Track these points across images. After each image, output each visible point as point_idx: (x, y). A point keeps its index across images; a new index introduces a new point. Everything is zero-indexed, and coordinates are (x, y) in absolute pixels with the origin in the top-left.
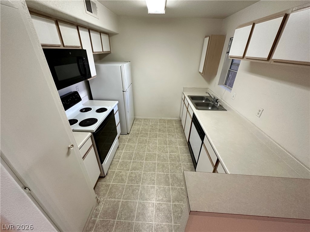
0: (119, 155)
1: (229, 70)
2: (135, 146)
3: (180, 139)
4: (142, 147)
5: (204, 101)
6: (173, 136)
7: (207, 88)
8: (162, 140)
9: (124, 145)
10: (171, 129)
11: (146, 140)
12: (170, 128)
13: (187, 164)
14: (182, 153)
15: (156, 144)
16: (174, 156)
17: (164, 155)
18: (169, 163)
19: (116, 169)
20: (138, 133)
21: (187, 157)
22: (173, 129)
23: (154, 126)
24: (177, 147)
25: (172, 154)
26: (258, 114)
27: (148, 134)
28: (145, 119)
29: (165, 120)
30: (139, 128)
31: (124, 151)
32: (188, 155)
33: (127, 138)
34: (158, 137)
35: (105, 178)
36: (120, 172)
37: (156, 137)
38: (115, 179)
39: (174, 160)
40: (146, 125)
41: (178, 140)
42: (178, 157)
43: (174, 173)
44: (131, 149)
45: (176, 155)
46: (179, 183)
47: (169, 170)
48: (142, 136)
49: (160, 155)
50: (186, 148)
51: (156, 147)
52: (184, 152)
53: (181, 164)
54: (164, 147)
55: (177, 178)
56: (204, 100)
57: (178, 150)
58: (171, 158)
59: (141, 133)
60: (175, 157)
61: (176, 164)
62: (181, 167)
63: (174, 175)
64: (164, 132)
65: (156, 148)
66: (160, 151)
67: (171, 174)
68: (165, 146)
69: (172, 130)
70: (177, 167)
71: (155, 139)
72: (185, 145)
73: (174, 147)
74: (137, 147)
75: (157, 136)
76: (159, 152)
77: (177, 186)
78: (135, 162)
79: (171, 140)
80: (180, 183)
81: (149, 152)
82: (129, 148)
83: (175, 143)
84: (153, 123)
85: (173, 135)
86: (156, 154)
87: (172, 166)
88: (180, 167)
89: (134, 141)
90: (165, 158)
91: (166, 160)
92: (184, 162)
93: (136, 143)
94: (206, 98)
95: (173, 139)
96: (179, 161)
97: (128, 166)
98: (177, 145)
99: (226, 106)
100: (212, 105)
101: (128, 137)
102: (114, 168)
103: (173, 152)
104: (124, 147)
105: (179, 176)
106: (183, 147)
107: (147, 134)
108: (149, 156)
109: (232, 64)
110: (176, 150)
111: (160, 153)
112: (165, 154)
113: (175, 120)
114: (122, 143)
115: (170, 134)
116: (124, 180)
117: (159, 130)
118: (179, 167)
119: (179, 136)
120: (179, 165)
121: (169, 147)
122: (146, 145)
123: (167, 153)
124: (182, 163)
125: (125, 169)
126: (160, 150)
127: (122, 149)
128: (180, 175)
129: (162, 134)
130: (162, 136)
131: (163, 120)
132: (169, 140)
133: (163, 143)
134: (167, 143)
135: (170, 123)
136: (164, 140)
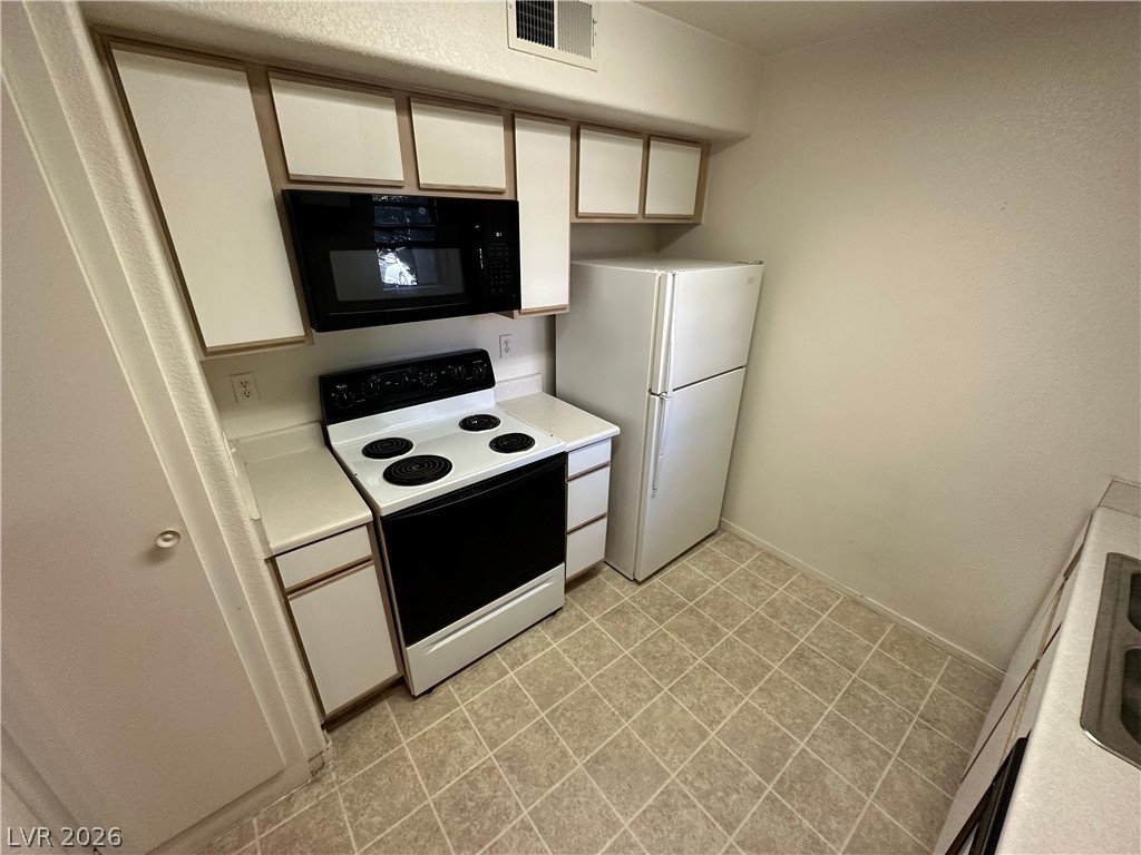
0: (528, 649)
2: (614, 656)
4: (634, 685)
6: (856, 750)
8: (769, 724)
9: (582, 619)
10: (880, 700)
11: (683, 662)
12: (882, 687)
15: (711, 723)
17: (702, 823)
19: (466, 699)
20: (680, 606)
22: (900, 708)
23: (785, 617)
27: (720, 635)
28: (769, 556)
29: (883, 618)
30: (707, 583)
31: (559, 646)
33: (618, 598)
34: (762, 690)
35: (411, 704)
36: (466, 721)
37: (746, 685)
38: (427, 737)
40: (754, 586)
41: (878, 807)
43: (606, 692)
44: (588, 660)
48: (681, 631)
49: (681, 802)
51: (695, 736)
54: (737, 774)
59: (691, 610)
63: (595, 697)
64: (816, 684)
65: (690, 745)
66: (698, 784)
67: (587, 686)
68: (755, 777)
69: (879, 711)
71: (730, 692)
74: (619, 666)
75: (756, 678)
76: (685, 781)
78: (547, 730)
79: (820, 770)
81: (643, 736)
82: (587, 647)
84: (794, 598)
85: (865, 744)
86: (660, 776)
88: (643, 696)
89: (632, 629)
93: (628, 646)
95: (840, 776)
97: (509, 721)
101: (628, 593)
102: (469, 686)
104: (571, 628)
107: (714, 632)
108: (623, 757)
111: (686, 790)
112: (710, 826)
114: (582, 604)
115: (842, 728)
116: (441, 774)
117: (800, 655)
118: (640, 692)
119: (898, 785)
121: (771, 799)
122: (659, 690)
123: (731, 828)
125: (489, 726)
126: (700, 775)
127: (556, 636)
129: (793, 688)
130: (784, 704)
131: (872, 616)
132: (813, 760)
133: (757, 747)
134: (783, 766)
135: (904, 654)
136: (779, 735)
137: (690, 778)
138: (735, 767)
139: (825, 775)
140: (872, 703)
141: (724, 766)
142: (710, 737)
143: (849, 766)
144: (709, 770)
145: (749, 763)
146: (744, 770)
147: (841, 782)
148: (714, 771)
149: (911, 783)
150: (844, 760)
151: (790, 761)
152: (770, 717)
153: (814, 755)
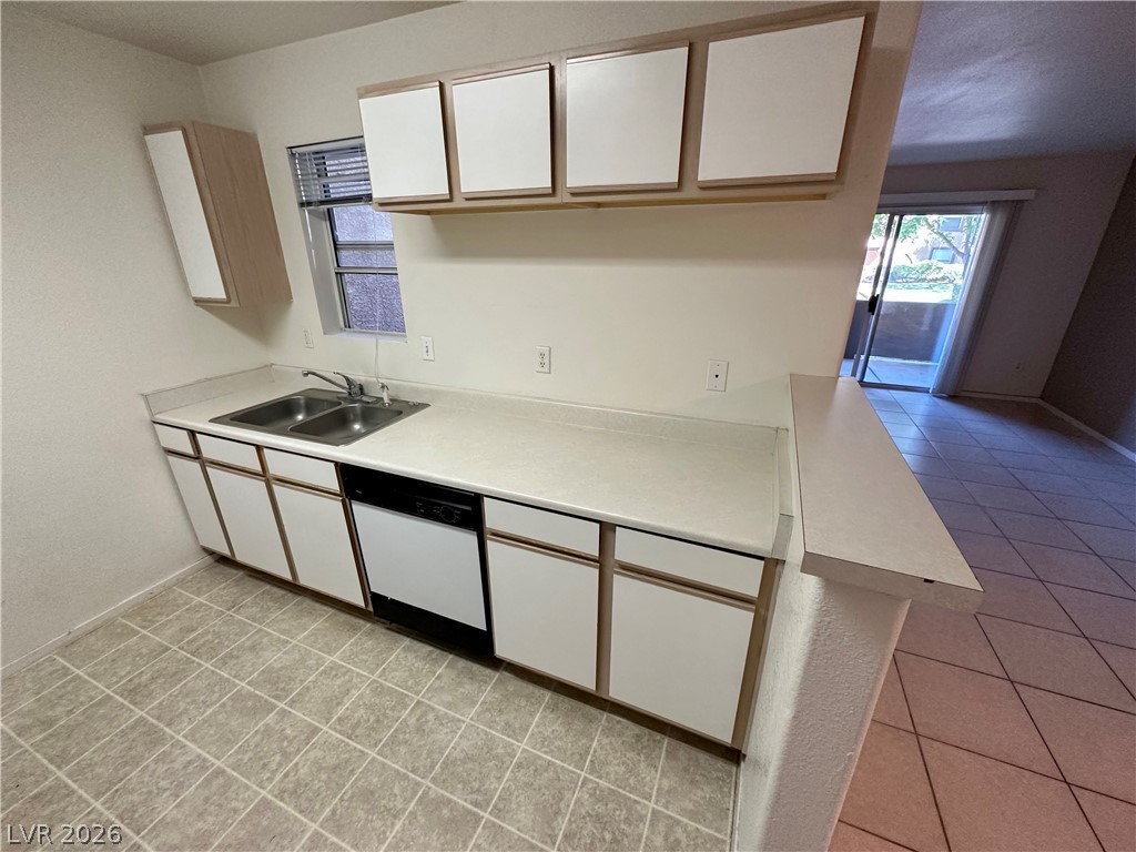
1: (337, 273)
3: (306, 629)
5: (300, 417)
6: (253, 648)
7: (266, 366)
8: (215, 713)
10: (207, 632)
12: (194, 630)
13: (439, 677)
14: (378, 666)
15: (204, 768)
16: (362, 711)
17: (312, 755)
18: (372, 754)
21: (411, 657)
22: (218, 621)
23: (60, 710)
24: (334, 667)
25: (341, 711)
26: (542, 365)
29: (107, 624)
32: (406, 649)
34: (169, 725)
37: (157, 741)
39: (378, 721)
41: (300, 637)
42: (379, 690)
43: (436, 756)
45: (361, 696)
46: (491, 764)
47: (406, 777)
49: (291, 778)
50: (369, 634)
51: (221, 780)
52: (381, 652)
53: (418, 702)
54: (267, 731)
55: (468, 758)
56: (298, 412)
57: (349, 670)
58: (358, 732)
60: (370, 707)
61: (405, 720)
62: (433, 709)
63: (445, 765)
64: (176, 676)
65: (229, 782)
66: (274, 766)
67: (434, 780)
68: (271, 718)
69: (217, 634)
70: (420, 730)
72: (355, 629)
73: (315, 682)
75: (151, 732)
76: (270, 779)
77: (499, 779)
78: (502, 799)
79: (270, 670)
80: (496, 757)
83: (303, 660)
85: (248, 643)
86: (263, 807)
87: (403, 750)
88: (431, 716)
90: (331, 761)
91: (347, 761)
92: (418, 684)
94: (302, 402)
95: (274, 658)
96: (402, 701)
98: (321, 658)
99: (416, 391)
100: (359, 411)
103: (338, 704)
105: (465, 744)
106: (356, 644)
109: (336, 249)
110: (338, 682)
111: (279, 776)
112: (314, 747)
113: (181, 582)
115: (229, 657)
117: (131, 693)
118: (427, 721)
119: (284, 626)
120: (418, 712)
121: (292, 703)
123: (315, 730)
124: (417, 693)
126: (265, 766)
128: (461, 737)
129: (176, 696)
130: (193, 702)
131: (100, 633)
132: (259, 675)
133: (240, 720)
134: (262, 698)
135: (159, 614)
136: (230, 703)
137: (268, 775)
138: (259, 737)
139: (273, 668)
140: (210, 637)
141: (256, 746)
142: (222, 766)
143: (266, 653)
144: (261, 758)
145: (256, 725)
146: (263, 729)
147: (279, 658)
148: (261, 754)
149: (283, 620)
150: (260, 657)
151: (257, 692)
152: (208, 713)
153: (255, 675)
